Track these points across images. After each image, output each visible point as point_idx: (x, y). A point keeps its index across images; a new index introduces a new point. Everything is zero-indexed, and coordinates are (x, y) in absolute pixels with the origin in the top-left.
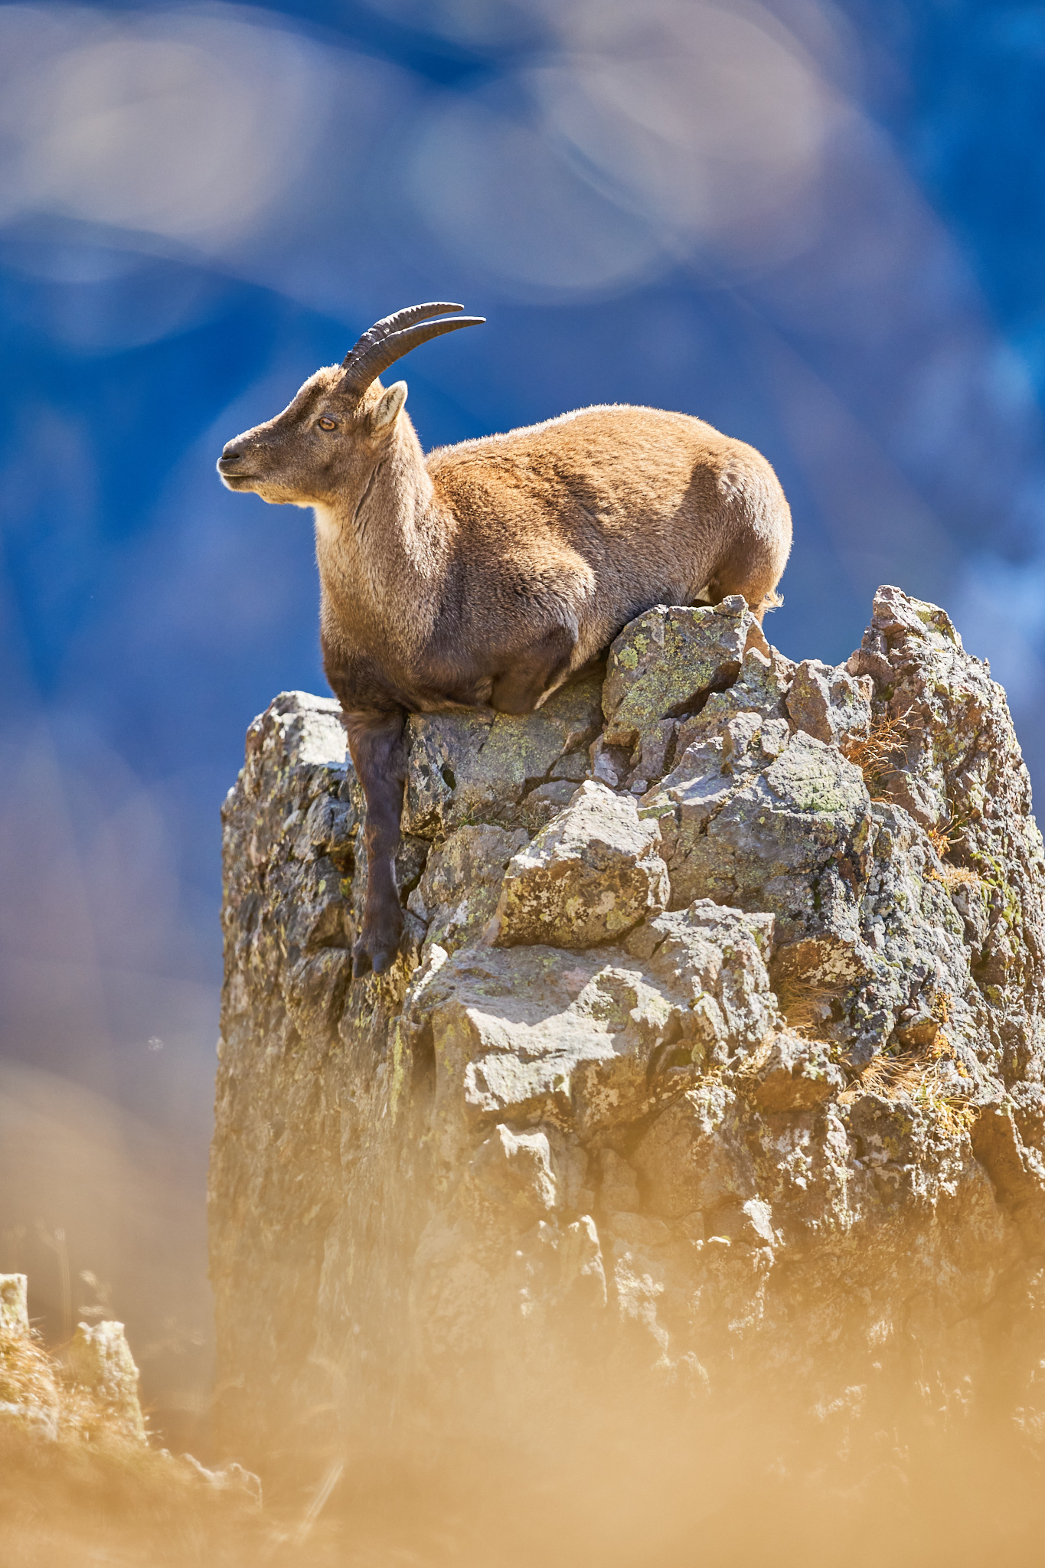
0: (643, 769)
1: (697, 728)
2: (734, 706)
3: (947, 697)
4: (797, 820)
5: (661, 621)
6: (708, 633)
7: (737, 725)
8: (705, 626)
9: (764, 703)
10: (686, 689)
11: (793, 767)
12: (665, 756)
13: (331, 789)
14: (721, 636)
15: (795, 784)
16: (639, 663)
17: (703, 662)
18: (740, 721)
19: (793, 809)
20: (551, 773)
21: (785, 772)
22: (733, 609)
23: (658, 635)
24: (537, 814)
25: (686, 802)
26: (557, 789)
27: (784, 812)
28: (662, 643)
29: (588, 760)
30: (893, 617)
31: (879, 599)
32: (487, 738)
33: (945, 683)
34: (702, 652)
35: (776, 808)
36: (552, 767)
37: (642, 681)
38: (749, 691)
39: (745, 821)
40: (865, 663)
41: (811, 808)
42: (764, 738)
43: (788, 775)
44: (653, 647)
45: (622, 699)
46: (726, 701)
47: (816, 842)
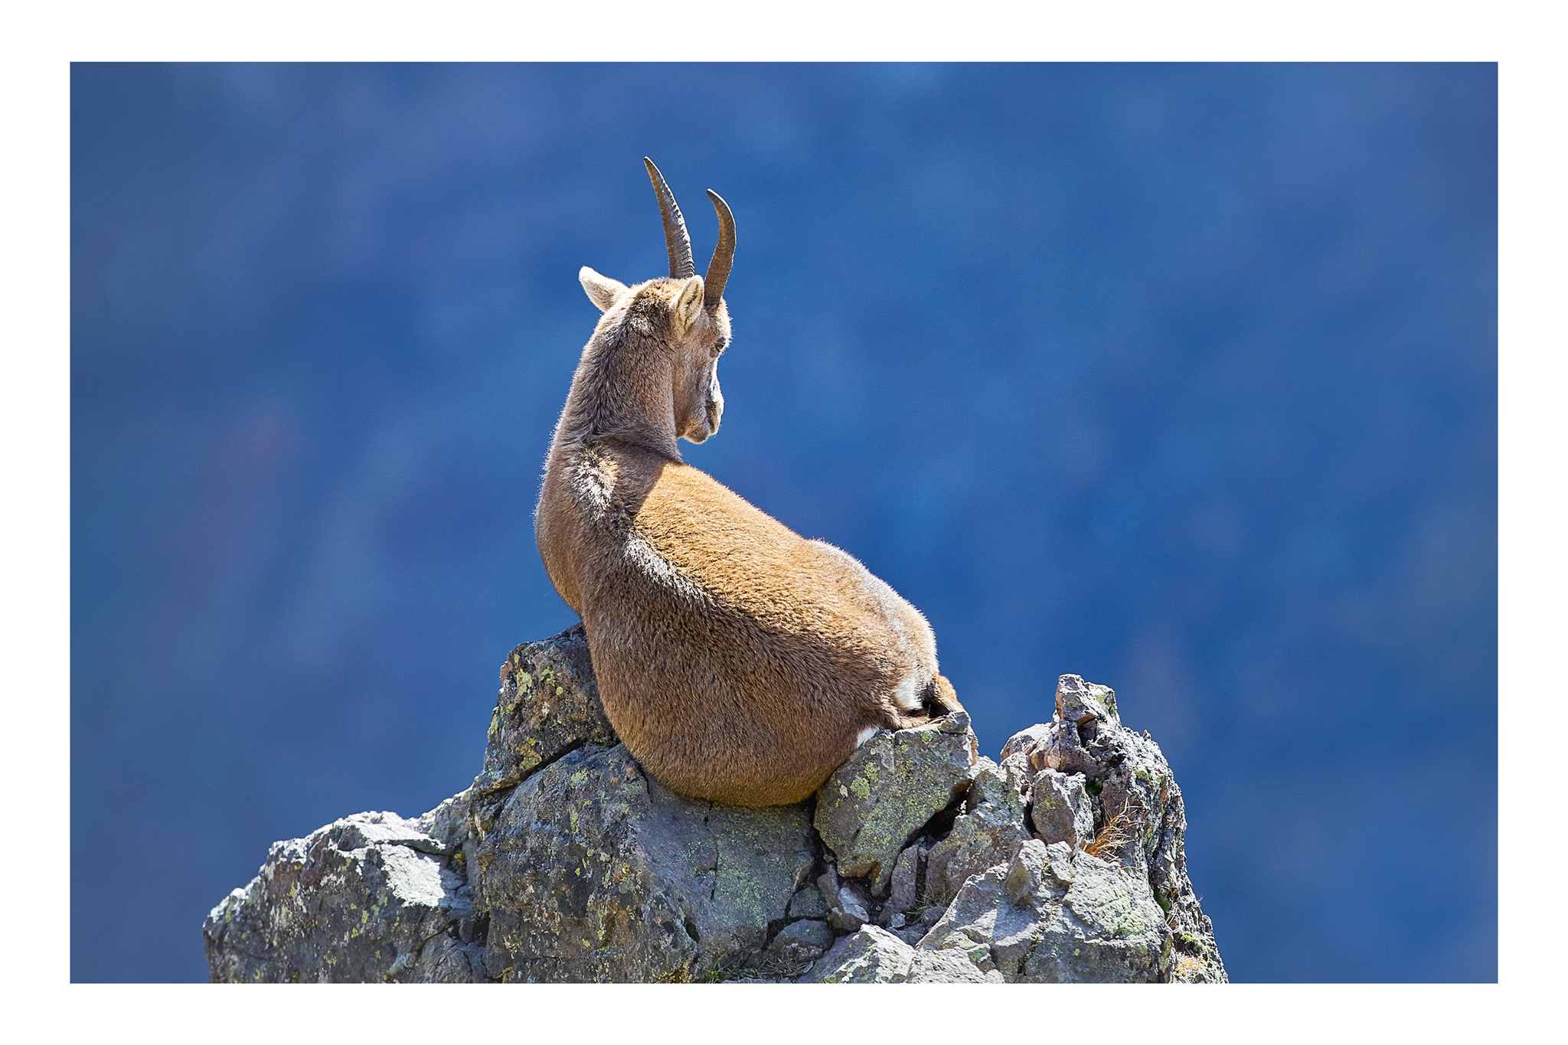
0: (896, 902)
1: (946, 853)
2: (983, 827)
3: (1147, 783)
4: (1111, 948)
5: (889, 746)
6: (937, 754)
7: (1027, 855)
8: (934, 747)
9: (1011, 821)
10: (923, 813)
11: (1090, 891)
12: (916, 886)
13: (450, 930)
14: (951, 754)
15: (1098, 910)
16: (871, 792)
17: (936, 784)
18: (1029, 850)
19: (1104, 936)
20: (790, 913)
21: (1086, 898)
22: (959, 726)
23: (888, 761)
24: (785, 958)
25: (999, 943)
26: (802, 930)
27: (1097, 941)
28: (892, 769)
29: (820, 894)
30: (1083, 707)
31: (1065, 689)
32: (715, 884)
33: (1142, 768)
34: (934, 774)
35: (1088, 938)
36: (788, 908)
37: (876, 811)
38: (993, 810)
39: (1061, 955)
40: (1068, 759)
41: (1120, 933)
42: (1053, 864)
43: (1089, 902)
44: (884, 774)
45: (858, 831)
46: (974, 822)
47: (1131, 967)
